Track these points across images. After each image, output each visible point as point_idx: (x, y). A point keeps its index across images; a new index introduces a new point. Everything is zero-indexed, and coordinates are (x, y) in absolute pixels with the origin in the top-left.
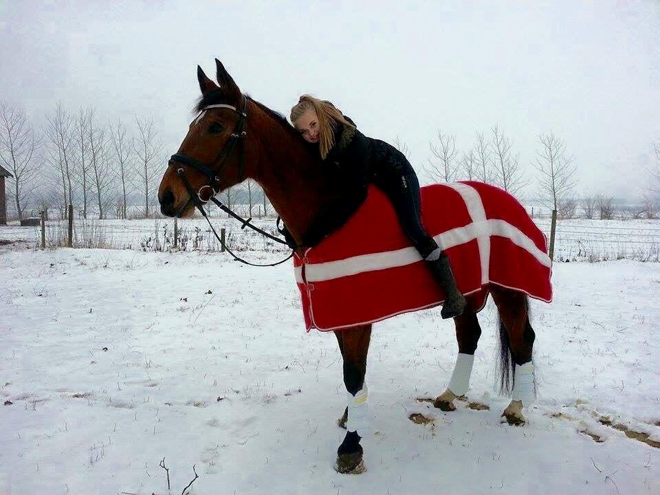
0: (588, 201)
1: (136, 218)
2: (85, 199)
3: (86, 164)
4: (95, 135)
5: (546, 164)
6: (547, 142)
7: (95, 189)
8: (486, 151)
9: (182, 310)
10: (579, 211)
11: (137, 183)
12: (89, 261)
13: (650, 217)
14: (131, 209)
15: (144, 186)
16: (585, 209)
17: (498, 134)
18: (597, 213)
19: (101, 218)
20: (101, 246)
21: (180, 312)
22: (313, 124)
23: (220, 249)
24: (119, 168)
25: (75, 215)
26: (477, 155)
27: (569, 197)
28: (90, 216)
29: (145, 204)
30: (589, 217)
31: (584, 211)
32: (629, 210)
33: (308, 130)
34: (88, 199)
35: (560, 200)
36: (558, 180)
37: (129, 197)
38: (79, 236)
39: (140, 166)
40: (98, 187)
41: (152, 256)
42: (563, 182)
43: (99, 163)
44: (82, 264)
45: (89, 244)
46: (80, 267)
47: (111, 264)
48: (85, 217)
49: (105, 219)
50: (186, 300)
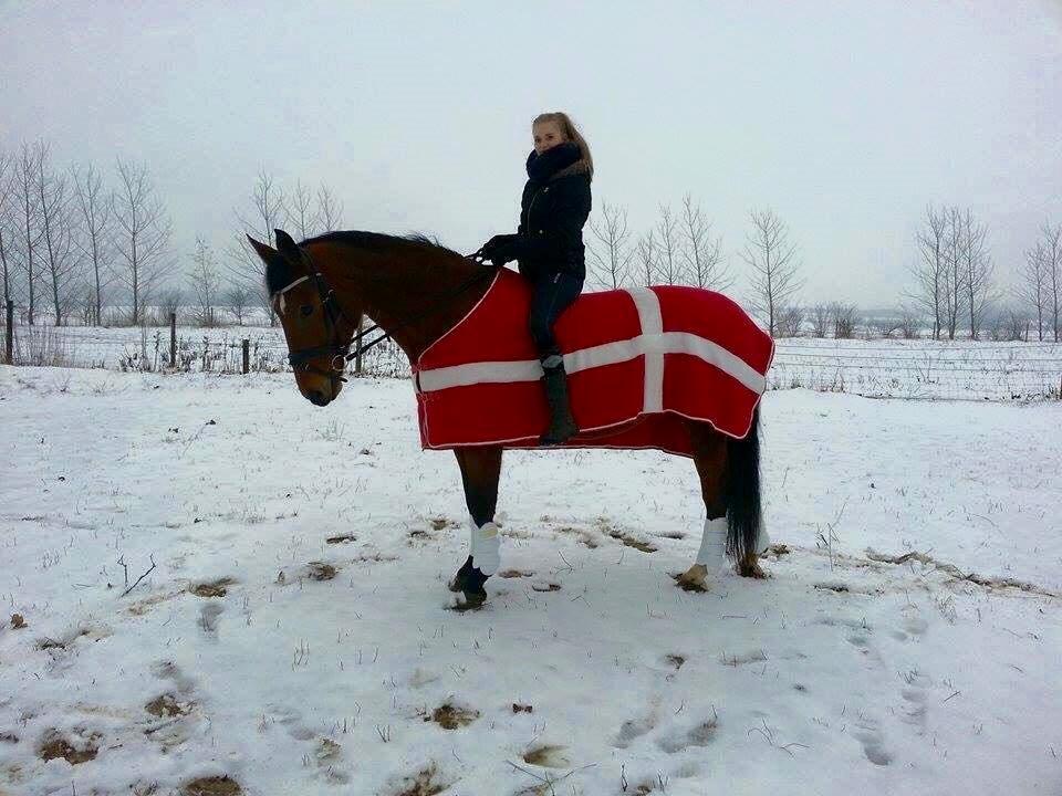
0: (819, 311)
1: (117, 325)
2: (32, 293)
3: (34, 235)
4: (49, 188)
5: (759, 255)
6: (762, 223)
7: (48, 277)
8: (672, 233)
9: (169, 441)
10: (806, 326)
11: (119, 268)
12: (39, 384)
13: (908, 336)
14: (108, 311)
15: (130, 274)
16: (815, 322)
17: (692, 208)
18: (831, 330)
19: (58, 324)
20: (57, 363)
21: (166, 445)
23: (241, 370)
24: (89, 241)
25: (17, 318)
26: (659, 239)
27: (792, 305)
28: (40, 321)
29: (132, 302)
30: (820, 335)
31: (812, 326)
32: (876, 325)
34: (37, 293)
35: (780, 309)
36: (776, 279)
37: (106, 290)
38: (23, 348)
39: (123, 239)
40: (54, 274)
41: (134, 378)
42: (783, 283)
43: (55, 235)
44: (29, 386)
45: (40, 361)
46: (25, 391)
47: (73, 387)
48: (31, 323)
49: (66, 325)
50: (176, 431)
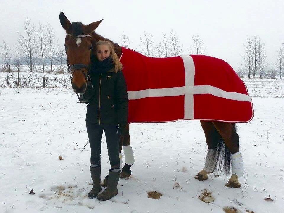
6: (195, 40)
8: (167, 43)
22: (106, 52)
33: (102, 53)
